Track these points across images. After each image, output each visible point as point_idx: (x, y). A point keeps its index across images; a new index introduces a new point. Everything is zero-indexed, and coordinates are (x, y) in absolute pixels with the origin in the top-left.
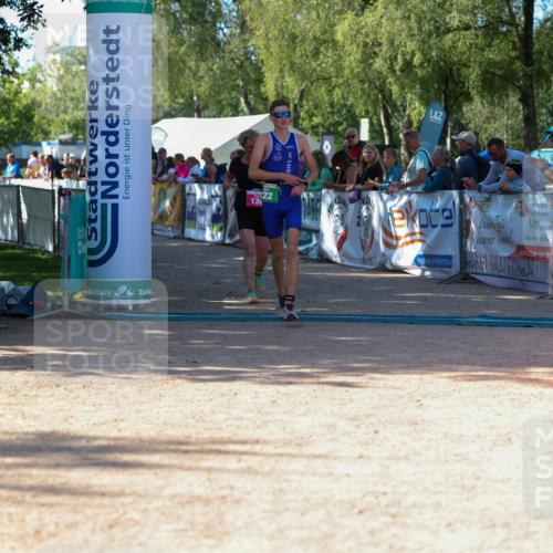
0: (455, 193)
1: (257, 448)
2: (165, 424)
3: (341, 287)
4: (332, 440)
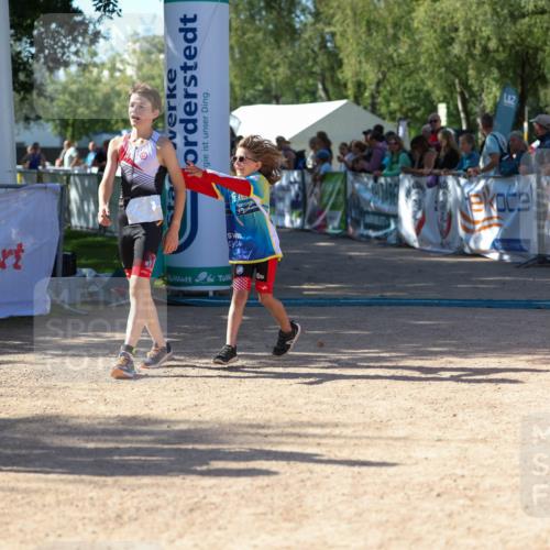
0: (532, 177)
1: (337, 431)
2: (246, 408)
3: (420, 271)
4: (410, 424)
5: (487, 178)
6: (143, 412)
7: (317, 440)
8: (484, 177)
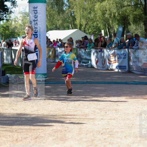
0: (127, 49)
1: (75, 117)
2: (50, 111)
3: (97, 74)
4: (94, 115)
5: (115, 50)
6: (23, 112)
7: (70, 119)
8: (114, 49)
